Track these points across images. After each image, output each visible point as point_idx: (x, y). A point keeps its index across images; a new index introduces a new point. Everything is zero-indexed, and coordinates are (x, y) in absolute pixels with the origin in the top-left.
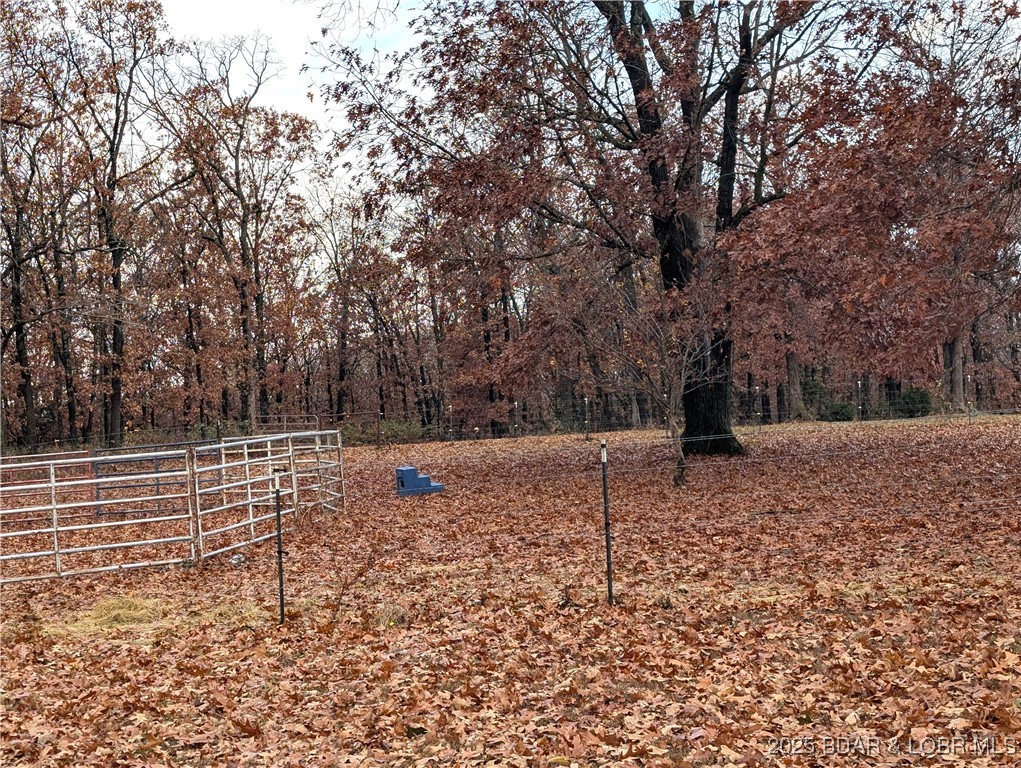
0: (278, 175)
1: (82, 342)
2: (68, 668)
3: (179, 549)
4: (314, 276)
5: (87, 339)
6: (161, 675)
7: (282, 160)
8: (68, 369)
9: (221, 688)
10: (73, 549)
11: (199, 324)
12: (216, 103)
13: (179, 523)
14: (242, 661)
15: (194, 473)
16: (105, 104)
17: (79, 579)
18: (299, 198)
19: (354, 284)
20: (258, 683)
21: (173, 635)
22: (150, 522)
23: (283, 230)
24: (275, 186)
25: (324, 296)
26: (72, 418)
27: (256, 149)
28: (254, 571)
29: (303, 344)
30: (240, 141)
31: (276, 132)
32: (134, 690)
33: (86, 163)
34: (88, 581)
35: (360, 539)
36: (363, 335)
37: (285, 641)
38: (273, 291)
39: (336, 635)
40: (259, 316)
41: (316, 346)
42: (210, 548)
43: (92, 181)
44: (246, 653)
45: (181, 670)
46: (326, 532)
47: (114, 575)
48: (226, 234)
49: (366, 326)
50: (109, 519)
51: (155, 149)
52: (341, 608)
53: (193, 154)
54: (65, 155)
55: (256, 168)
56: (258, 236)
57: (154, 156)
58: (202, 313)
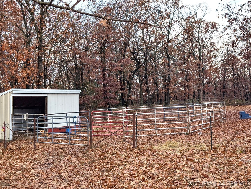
0: (208, 37)
1: (160, 79)
2: (160, 157)
3: (185, 130)
4: (217, 62)
5: (161, 79)
6: (182, 161)
7: (210, 33)
8: (157, 86)
9: (198, 165)
10: (159, 129)
11: (188, 75)
12: (193, 20)
13: (184, 124)
14: (202, 159)
15: (188, 112)
16: (167, 22)
17: (161, 136)
18: (214, 43)
19: (228, 64)
20: (207, 165)
21: (184, 151)
22: (177, 123)
23: (209, 51)
24: (207, 40)
25: (220, 68)
26: (158, 97)
27: (203, 31)
28: (203, 136)
29: (214, 80)
30: (199, 29)
31: (208, 27)
32: (176, 164)
33: (162, 37)
34: (163, 136)
35: (231, 130)
36: (230, 77)
37: (213, 155)
38: (206, 66)
39: (226, 154)
40: (203, 73)
41: (217, 80)
42: (192, 130)
43: (163, 41)
44: (203, 157)
45: (187, 160)
46: (222, 128)
47: (169, 136)
48: (195, 52)
49: (231, 75)
50: (167, 122)
51: (178, 32)
52: (227, 147)
53: (188, 33)
54: (157, 35)
55: (203, 36)
56: (203, 53)
57: (178, 34)
58: (189, 72)
